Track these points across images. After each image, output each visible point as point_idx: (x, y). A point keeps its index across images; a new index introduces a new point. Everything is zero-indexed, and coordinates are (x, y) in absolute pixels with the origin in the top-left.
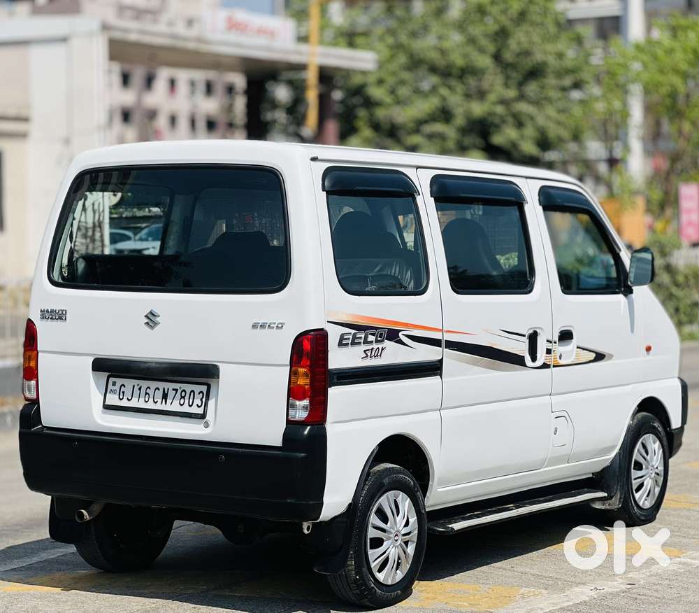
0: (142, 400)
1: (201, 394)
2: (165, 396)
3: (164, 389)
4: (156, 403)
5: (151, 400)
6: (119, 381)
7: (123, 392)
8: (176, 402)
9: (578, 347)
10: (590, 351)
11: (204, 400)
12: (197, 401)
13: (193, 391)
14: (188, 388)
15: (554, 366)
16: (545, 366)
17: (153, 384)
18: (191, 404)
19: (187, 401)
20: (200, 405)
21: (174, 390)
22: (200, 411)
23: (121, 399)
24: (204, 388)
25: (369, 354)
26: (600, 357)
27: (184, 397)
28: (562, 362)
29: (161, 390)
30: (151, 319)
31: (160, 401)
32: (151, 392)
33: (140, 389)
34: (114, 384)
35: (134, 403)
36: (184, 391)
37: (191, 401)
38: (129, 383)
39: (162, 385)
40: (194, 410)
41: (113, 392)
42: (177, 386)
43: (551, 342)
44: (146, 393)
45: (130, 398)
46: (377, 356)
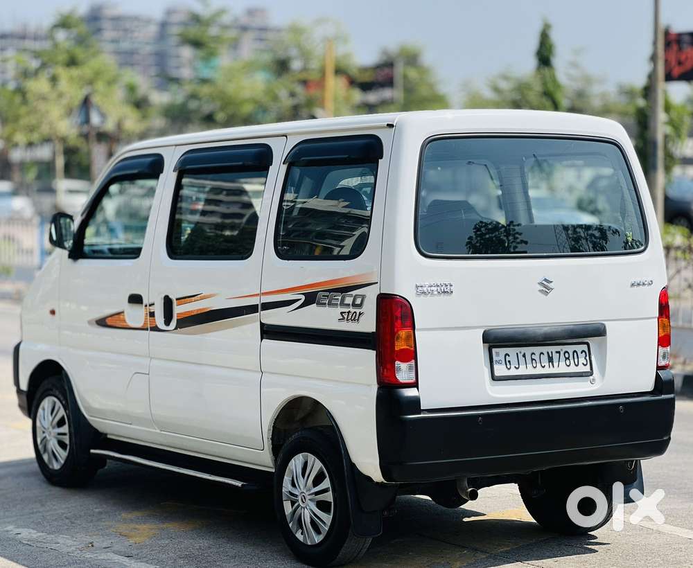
0: (529, 366)
1: (584, 353)
2: (551, 360)
3: (548, 353)
4: (544, 367)
5: (539, 365)
6: (503, 351)
7: (509, 361)
8: (562, 364)
11: (588, 358)
12: (582, 360)
13: (575, 351)
14: (570, 349)
17: (537, 350)
18: (576, 363)
19: (572, 361)
20: (585, 363)
21: (557, 352)
22: (587, 369)
23: (509, 369)
24: (585, 347)
27: (568, 358)
29: (546, 354)
30: (546, 286)
31: (547, 365)
32: (536, 357)
33: (524, 356)
34: (498, 354)
35: (523, 371)
36: (567, 352)
37: (576, 360)
38: (512, 351)
39: (545, 349)
40: (581, 369)
41: (499, 362)
42: (558, 348)
44: (532, 359)
45: (517, 366)
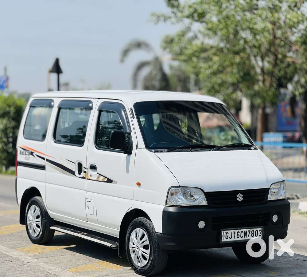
9: (98, 174)
10: (104, 177)
15: (87, 179)
16: (83, 178)
26: (109, 181)
28: (91, 178)
43: (85, 168)
46: (28, 159)
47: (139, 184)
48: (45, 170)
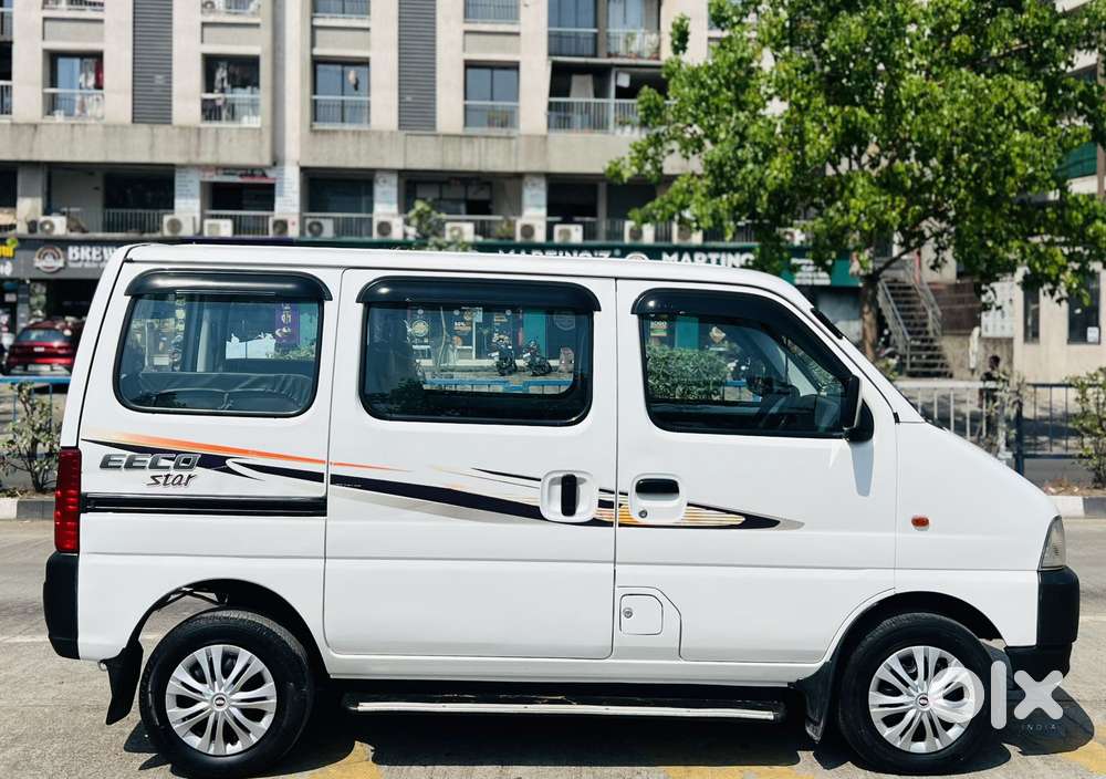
9: (689, 505)
10: (729, 512)
15: (621, 525)
16: (598, 523)
25: (162, 480)
26: (758, 523)
28: (643, 521)
43: (613, 493)
46: (179, 483)
47: (920, 523)
48: (325, 515)
